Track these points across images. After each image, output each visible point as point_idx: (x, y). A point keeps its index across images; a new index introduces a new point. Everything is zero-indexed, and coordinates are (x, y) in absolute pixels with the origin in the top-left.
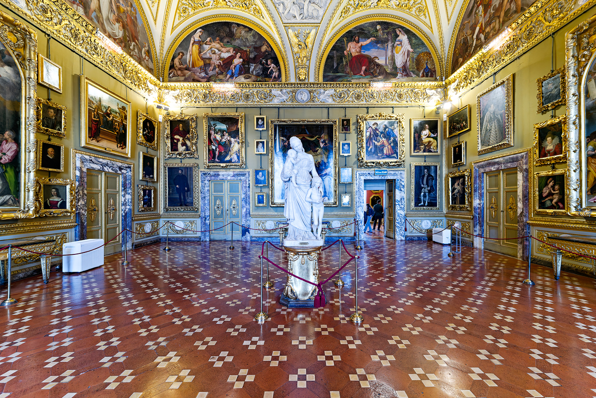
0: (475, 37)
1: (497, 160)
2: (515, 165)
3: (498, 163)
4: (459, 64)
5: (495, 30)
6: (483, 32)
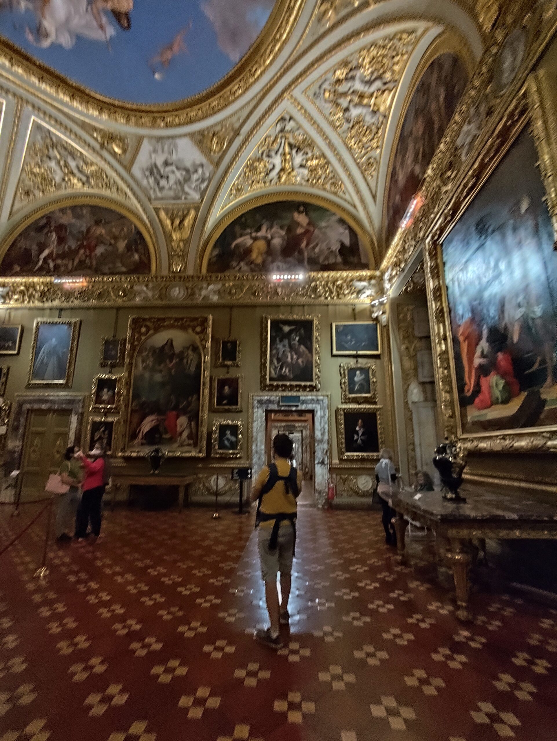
0: (42, 256)
1: (51, 398)
2: (70, 407)
3: (52, 402)
4: (14, 271)
5: (67, 268)
6: (53, 260)
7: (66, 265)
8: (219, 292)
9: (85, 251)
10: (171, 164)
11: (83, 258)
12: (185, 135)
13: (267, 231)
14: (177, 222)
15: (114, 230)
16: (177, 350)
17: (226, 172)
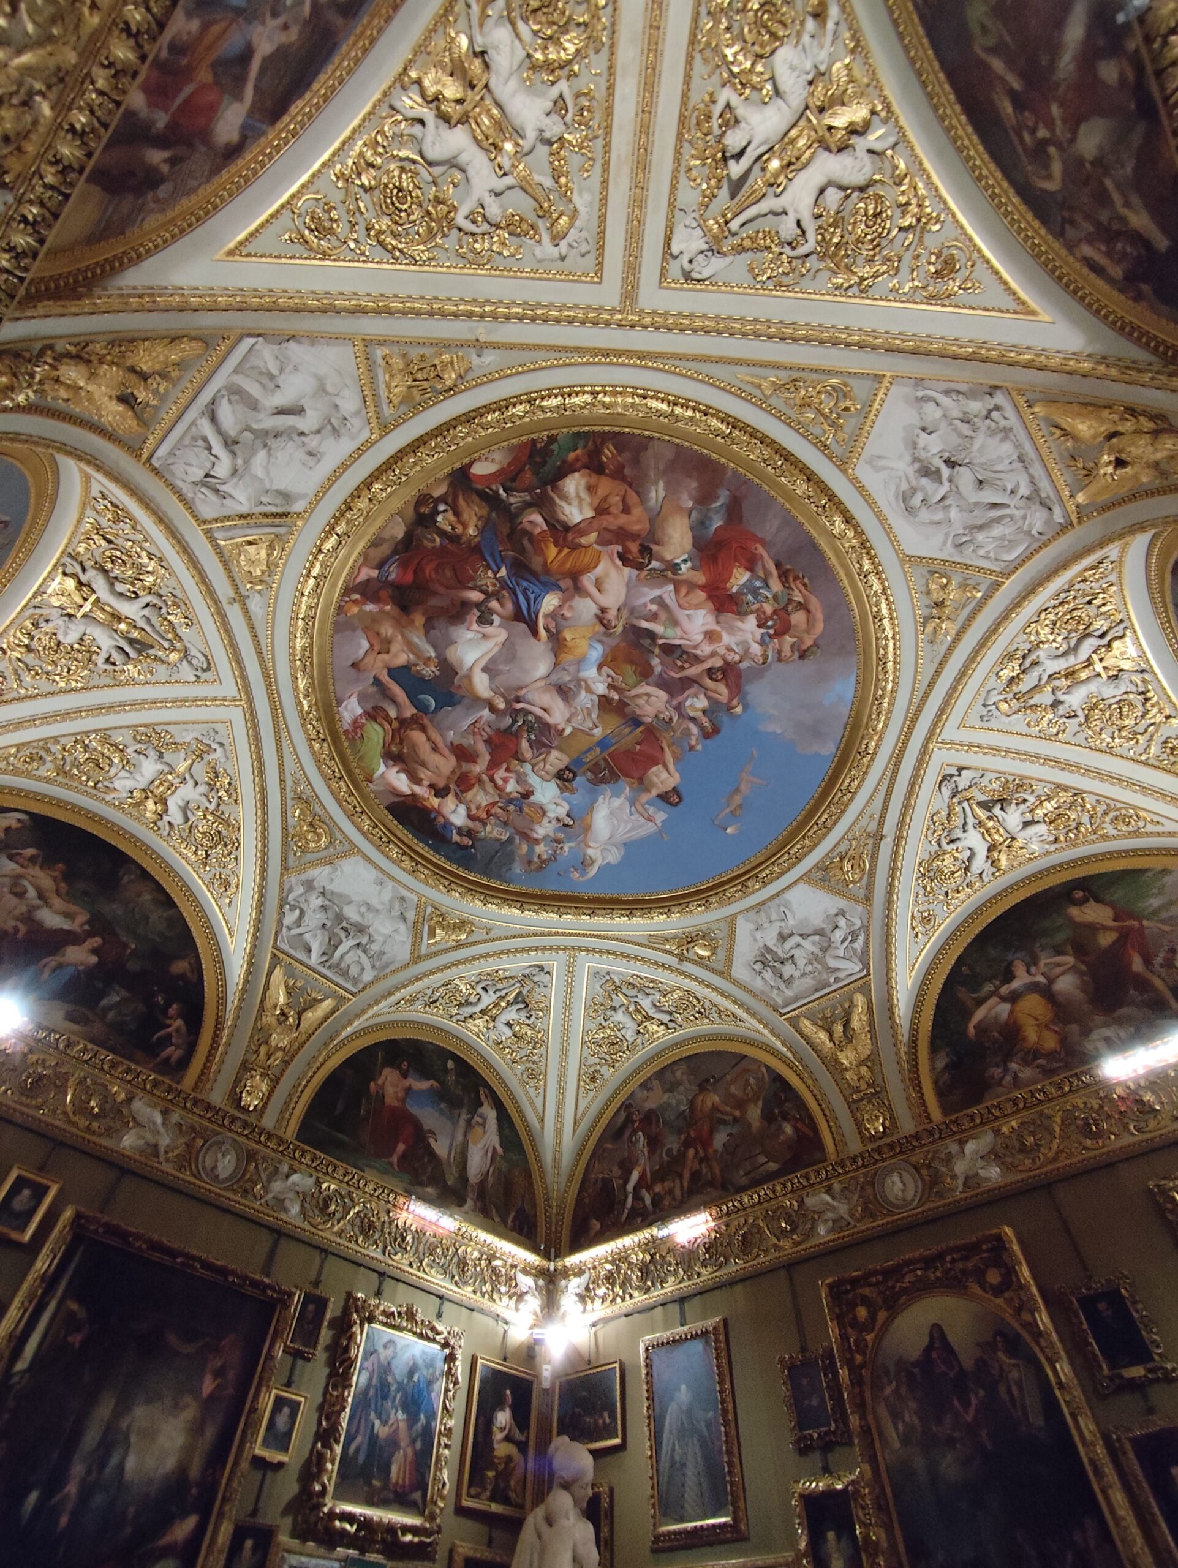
0: (630, 1187)
4: (592, 1233)
5: (674, 1199)
6: (649, 1188)
7: (671, 1192)
8: (994, 1155)
9: (697, 1152)
10: (792, 935)
11: (697, 1166)
12: (796, 882)
13: (1028, 972)
14: (839, 1028)
15: (733, 1089)
16: (967, 1361)
17: (889, 903)
